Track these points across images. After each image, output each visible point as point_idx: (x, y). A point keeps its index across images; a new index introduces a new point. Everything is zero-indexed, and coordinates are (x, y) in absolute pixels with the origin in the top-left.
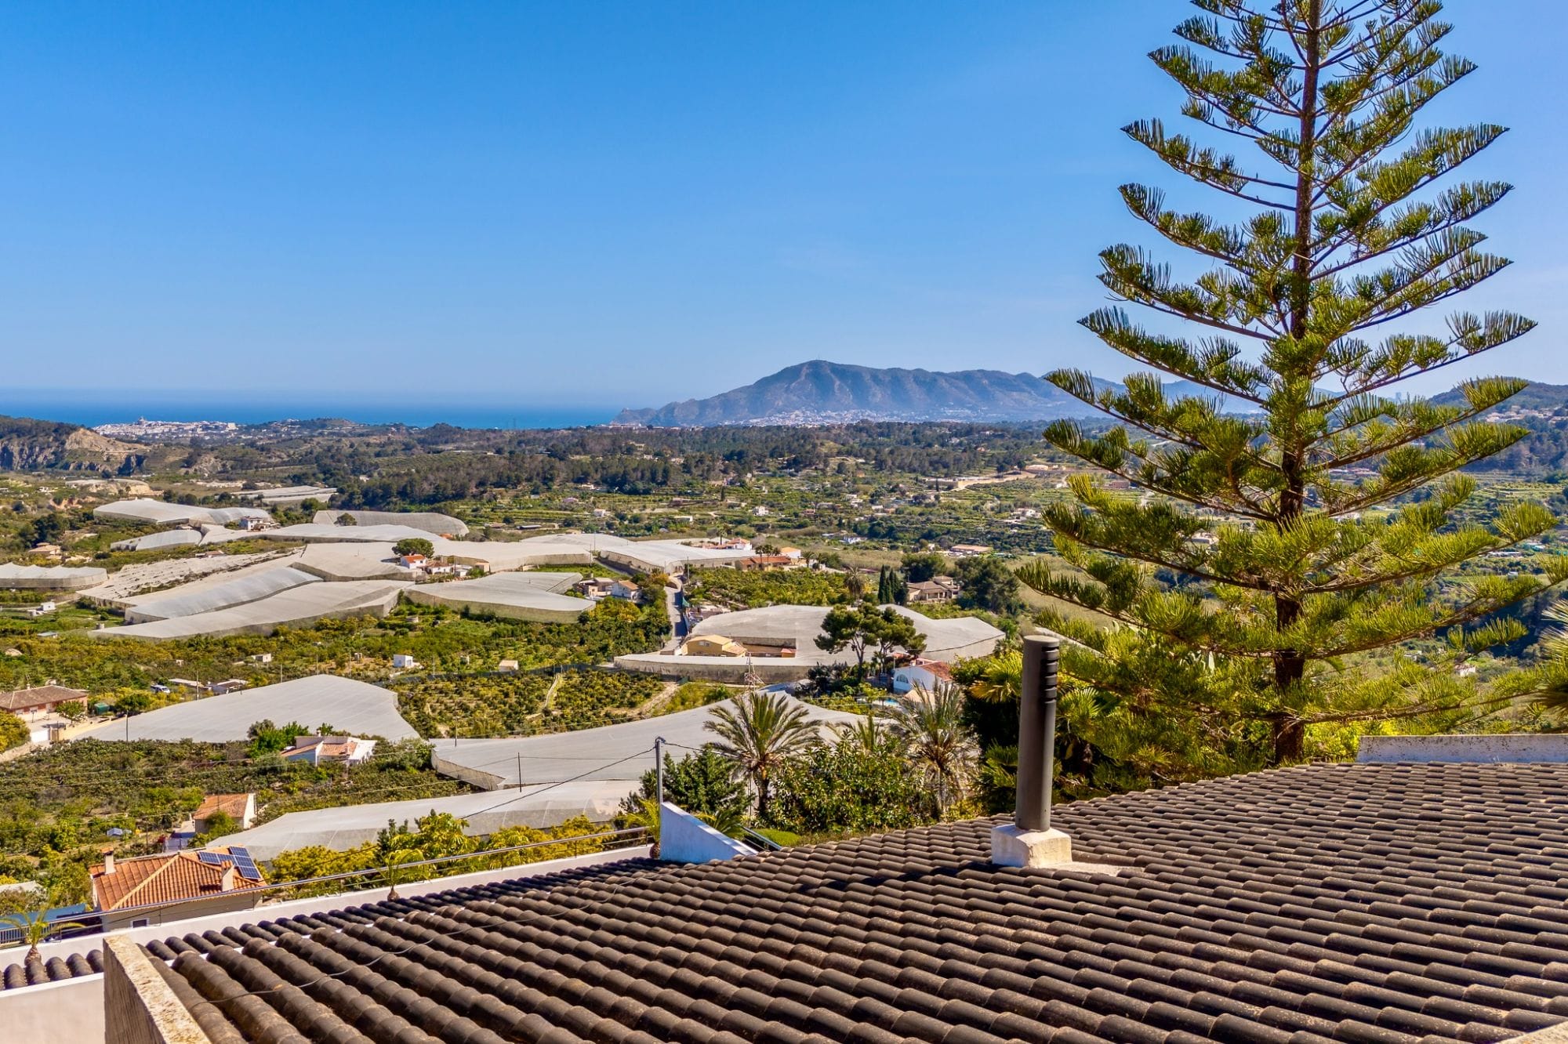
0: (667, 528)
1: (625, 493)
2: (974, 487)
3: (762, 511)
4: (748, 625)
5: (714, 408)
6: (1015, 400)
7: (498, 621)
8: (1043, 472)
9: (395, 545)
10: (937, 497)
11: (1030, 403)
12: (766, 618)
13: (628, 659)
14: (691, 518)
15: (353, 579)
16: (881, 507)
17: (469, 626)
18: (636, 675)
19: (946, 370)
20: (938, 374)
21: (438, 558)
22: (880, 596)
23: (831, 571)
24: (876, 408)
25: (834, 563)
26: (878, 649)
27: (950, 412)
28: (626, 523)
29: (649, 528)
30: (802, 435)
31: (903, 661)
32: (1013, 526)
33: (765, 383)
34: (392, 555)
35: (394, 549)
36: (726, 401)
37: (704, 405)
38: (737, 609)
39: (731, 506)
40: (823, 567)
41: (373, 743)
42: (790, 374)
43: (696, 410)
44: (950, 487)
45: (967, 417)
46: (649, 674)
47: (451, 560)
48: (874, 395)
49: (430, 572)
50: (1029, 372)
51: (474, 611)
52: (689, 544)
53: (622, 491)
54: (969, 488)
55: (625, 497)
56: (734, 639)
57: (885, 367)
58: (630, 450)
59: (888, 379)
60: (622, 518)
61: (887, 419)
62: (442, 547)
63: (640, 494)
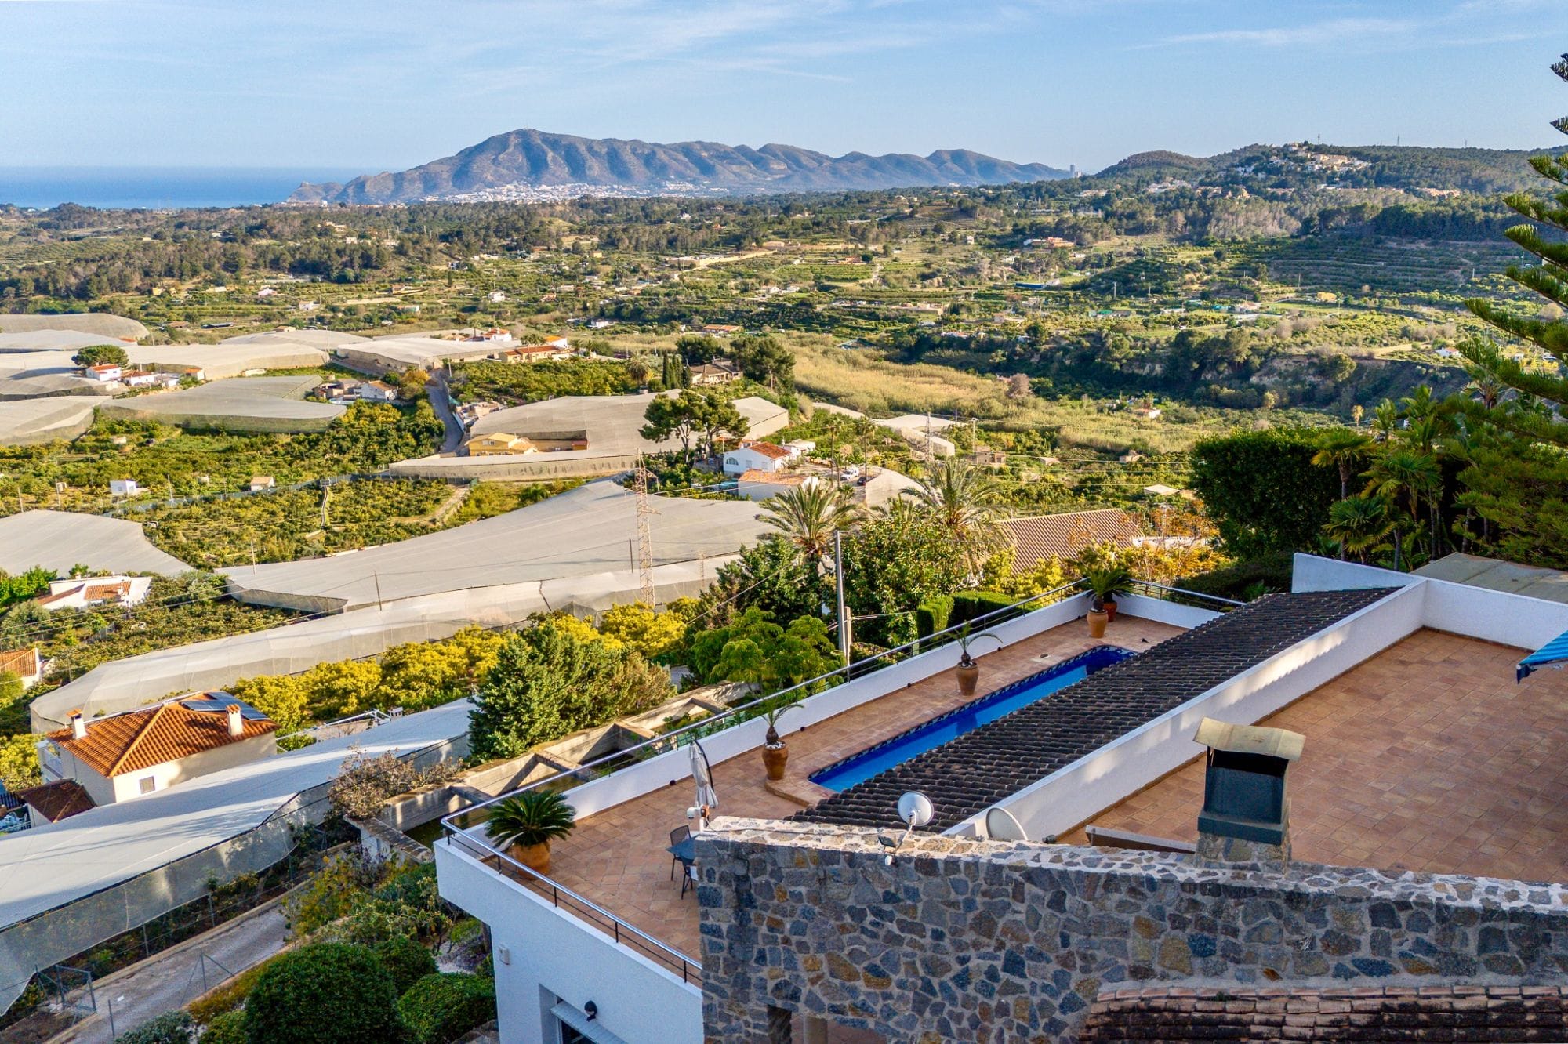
0: (392, 318)
1: (334, 282)
2: (717, 266)
3: (498, 297)
4: (532, 419)
5: (412, 181)
6: (735, 174)
7: (230, 434)
8: (780, 248)
9: (76, 354)
10: (681, 277)
11: (751, 177)
12: (550, 411)
13: (404, 464)
14: (417, 308)
15: (26, 397)
16: (624, 289)
17: (194, 442)
18: (419, 481)
19: (664, 142)
20: (656, 145)
21: (135, 367)
22: (664, 381)
23: (604, 359)
24: (595, 182)
25: (603, 350)
26: (704, 435)
27: (671, 186)
28: (340, 315)
29: (369, 320)
30: (527, 213)
31: (732, 444)
32: (760, 304)
33: (469, 155)
34: (73, 365)
35: (74, 359)
36: (427, 176)
37: (399, 178)
38: (515, 405)
39: (460, 292)
40: (594, 355)
41: (148, 580)
42: (496, 145)
43: (391, 184)
44: (692, 266)
45: (690, 192)
46: (433, 479)
47: (151, 368)
48: (590, 168)
49: (128, 384)
50: (747, 144)
51: (195, 424)
52: (439, 337)
53: (328, 278)
54: (710, 266)
55: (334, 287)
56: (520, 436)
57: (600, 138)
58: (325, 232)
59: (604, 151)
60: (334, 310)
61: (607, 194)
62: (136, 354)
63: (349, 282)
